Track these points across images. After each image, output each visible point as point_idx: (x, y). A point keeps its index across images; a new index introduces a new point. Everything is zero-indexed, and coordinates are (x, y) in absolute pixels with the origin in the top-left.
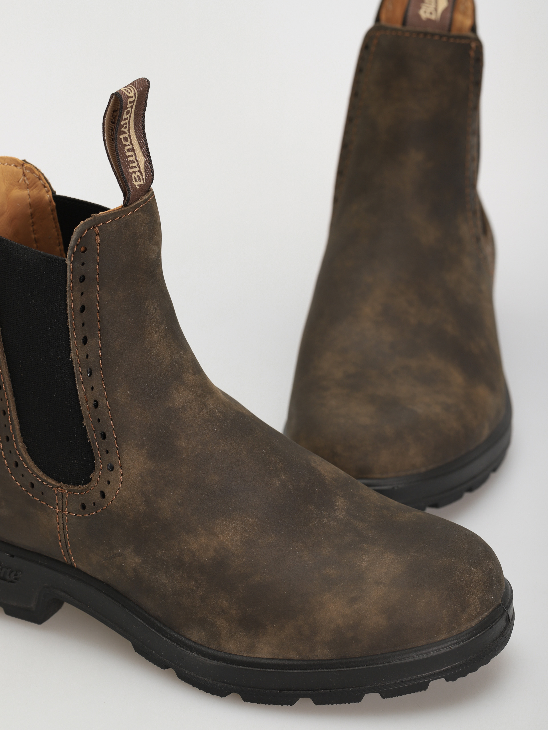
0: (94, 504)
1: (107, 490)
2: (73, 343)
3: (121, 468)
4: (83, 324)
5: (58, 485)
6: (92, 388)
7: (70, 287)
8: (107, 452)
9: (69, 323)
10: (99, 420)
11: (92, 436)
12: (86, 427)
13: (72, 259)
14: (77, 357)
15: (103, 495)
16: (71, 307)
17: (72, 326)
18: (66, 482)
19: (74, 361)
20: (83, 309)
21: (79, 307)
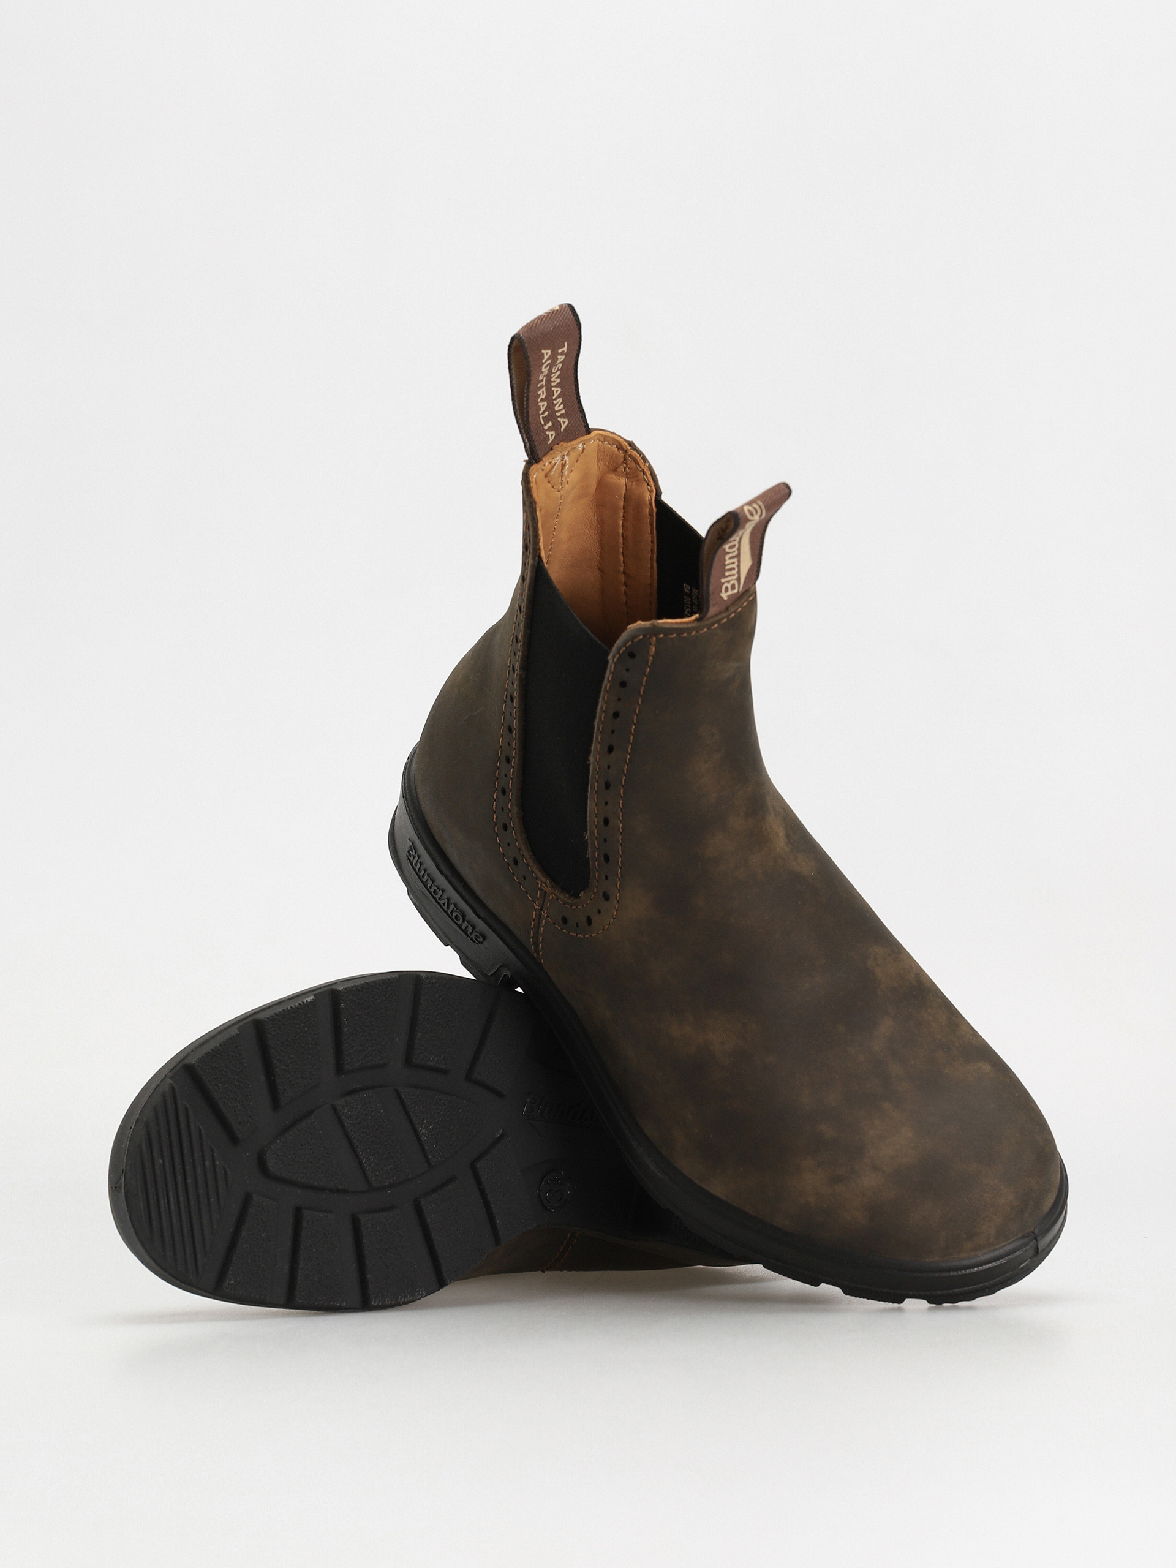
0: (577, 926)
1: (596, 919)
2: (595, 746)
3: (618, 902)
4: (613, 732)
5: (544, 880)
6: (606, 803)
7: (606, 687)
8: (606, 878)
9: (596, 723)
10: (605, 841)
11: (593, 853)
12: (589, 841)
13: (615, 660)
14: (596, 763)
15: (589, 921)
16: (602, 708)
17: (598, 728)
18: (555, 880)
19: (591, 765)
20: (616, 715)
21: (612, 712)
